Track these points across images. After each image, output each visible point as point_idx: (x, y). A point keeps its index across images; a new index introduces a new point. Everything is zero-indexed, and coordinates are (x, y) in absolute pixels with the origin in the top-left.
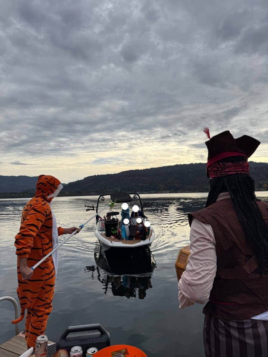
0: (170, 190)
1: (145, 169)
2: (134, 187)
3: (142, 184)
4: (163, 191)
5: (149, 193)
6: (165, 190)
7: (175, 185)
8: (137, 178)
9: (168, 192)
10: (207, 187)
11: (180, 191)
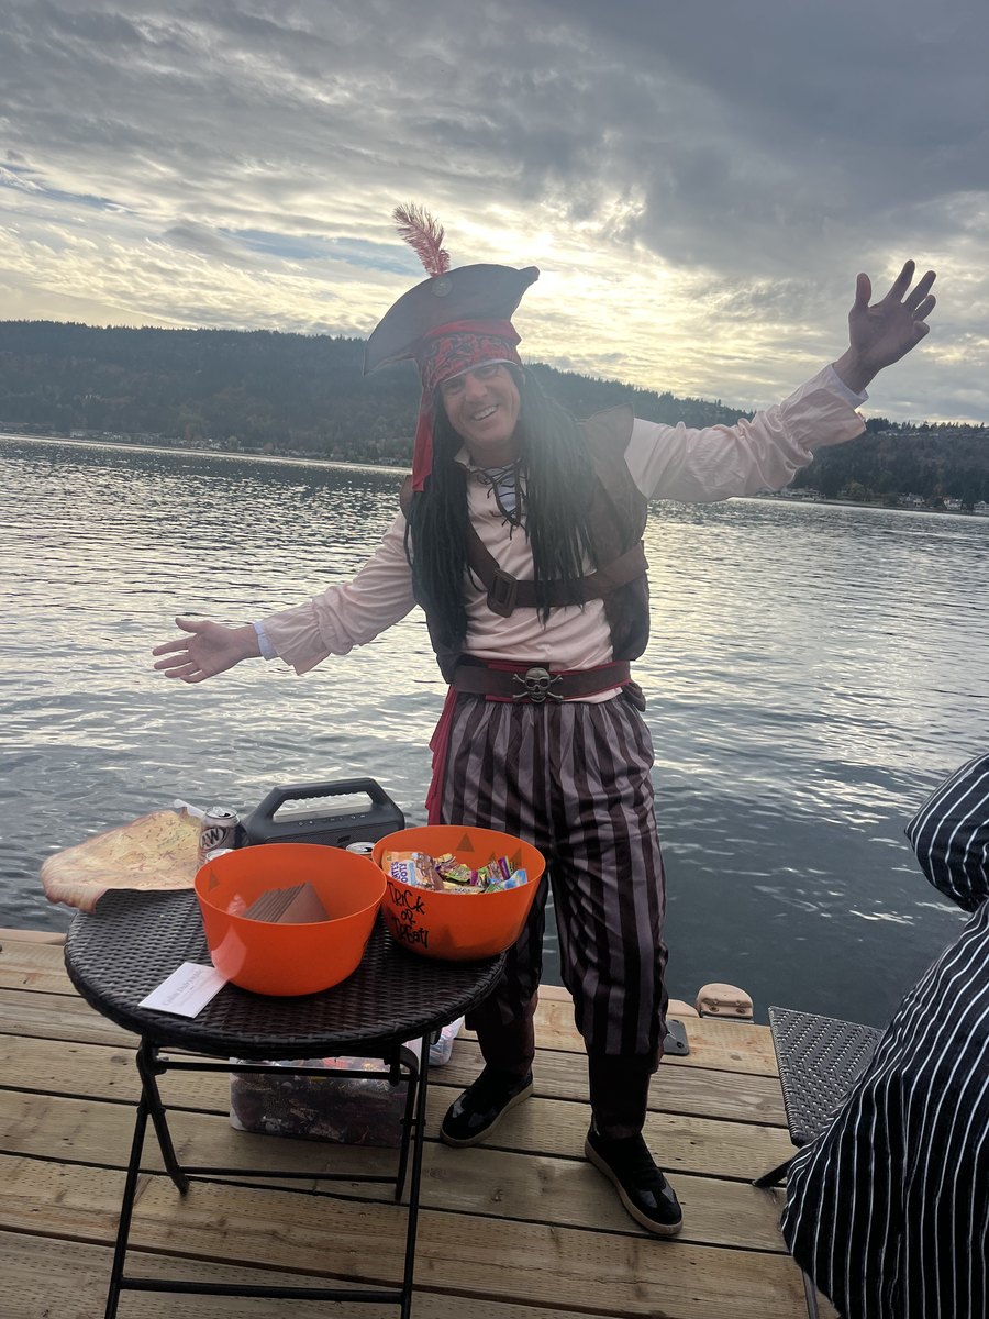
0: (227, 437)
1: (117, 329)
2: (59, 406)
3: (97, 397)
4: (192, 439)
5: (129, 439)
6: (205, 437)
7: (250, 419)
8: (74, 363)
9: (217, 445)
10: (373, 442)
11: (269, 446)
